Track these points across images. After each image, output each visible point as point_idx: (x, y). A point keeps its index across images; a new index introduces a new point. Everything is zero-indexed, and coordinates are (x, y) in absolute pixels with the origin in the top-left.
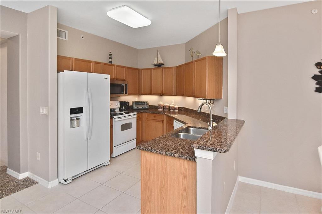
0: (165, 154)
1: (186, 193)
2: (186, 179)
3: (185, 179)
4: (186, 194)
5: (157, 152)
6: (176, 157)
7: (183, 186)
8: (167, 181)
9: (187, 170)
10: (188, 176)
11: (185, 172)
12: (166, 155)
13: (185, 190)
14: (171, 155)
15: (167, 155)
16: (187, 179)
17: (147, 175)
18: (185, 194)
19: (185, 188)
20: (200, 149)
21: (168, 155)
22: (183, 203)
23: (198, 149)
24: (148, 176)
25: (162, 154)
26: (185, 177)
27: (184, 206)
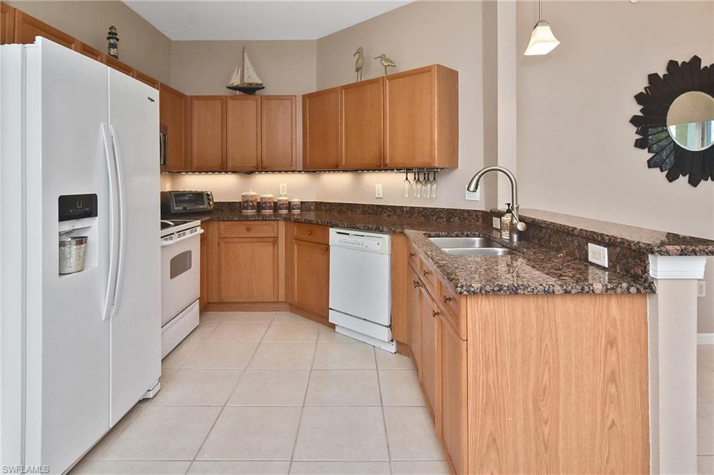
0: (561, 292)
1: (617, 387)
2: (614, 349)
3: (612, 348)
4: (617, 390)
5: (535, 291)
6: (597, 291)
7: (608, 371)
8: (559, 367)
9: (618, 323)
10: (620, 341)
11: (611, 331)
12: (567, 292)
13: (613, 378)
14: (583, 289)
15: (570, 292)
16: (617, 348)
17: (487, 369)
18: (612, 389)
19: (613, 372)
20: (686, 255)
21: (574, 291)
22: (607, 417)
23: (681, 255)
24: (491, 373)
25: (553, 292)
26: (611, 343)
27: (610, 423)
